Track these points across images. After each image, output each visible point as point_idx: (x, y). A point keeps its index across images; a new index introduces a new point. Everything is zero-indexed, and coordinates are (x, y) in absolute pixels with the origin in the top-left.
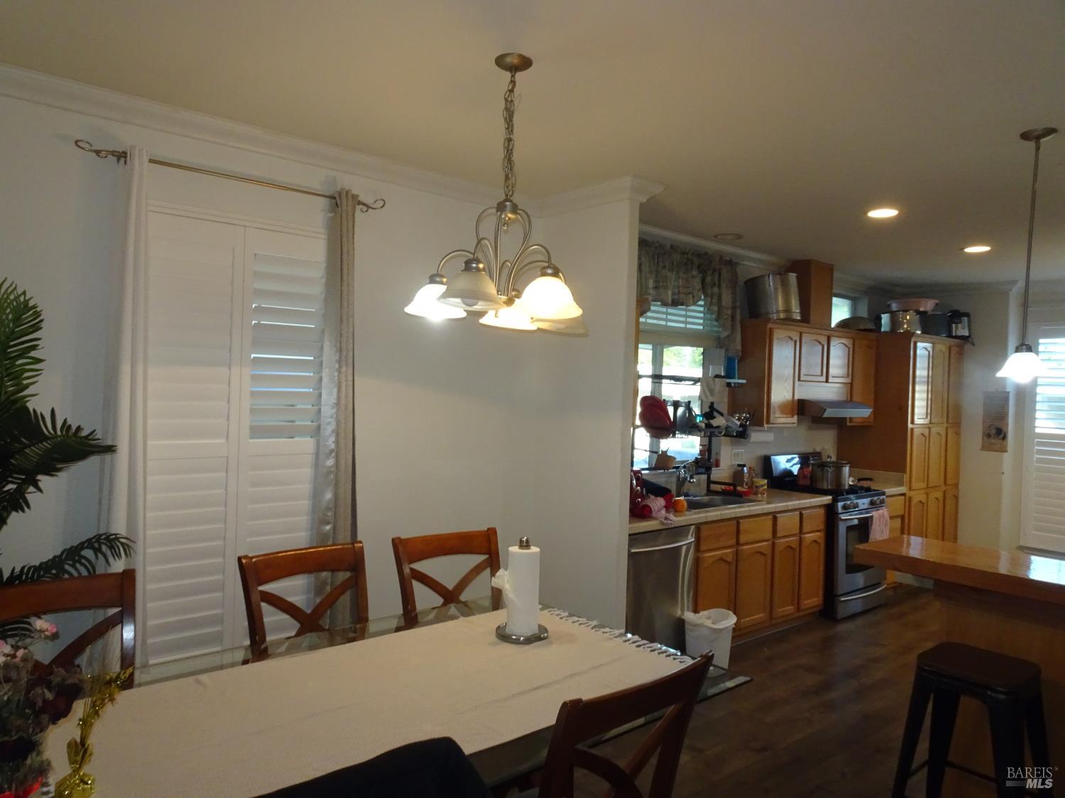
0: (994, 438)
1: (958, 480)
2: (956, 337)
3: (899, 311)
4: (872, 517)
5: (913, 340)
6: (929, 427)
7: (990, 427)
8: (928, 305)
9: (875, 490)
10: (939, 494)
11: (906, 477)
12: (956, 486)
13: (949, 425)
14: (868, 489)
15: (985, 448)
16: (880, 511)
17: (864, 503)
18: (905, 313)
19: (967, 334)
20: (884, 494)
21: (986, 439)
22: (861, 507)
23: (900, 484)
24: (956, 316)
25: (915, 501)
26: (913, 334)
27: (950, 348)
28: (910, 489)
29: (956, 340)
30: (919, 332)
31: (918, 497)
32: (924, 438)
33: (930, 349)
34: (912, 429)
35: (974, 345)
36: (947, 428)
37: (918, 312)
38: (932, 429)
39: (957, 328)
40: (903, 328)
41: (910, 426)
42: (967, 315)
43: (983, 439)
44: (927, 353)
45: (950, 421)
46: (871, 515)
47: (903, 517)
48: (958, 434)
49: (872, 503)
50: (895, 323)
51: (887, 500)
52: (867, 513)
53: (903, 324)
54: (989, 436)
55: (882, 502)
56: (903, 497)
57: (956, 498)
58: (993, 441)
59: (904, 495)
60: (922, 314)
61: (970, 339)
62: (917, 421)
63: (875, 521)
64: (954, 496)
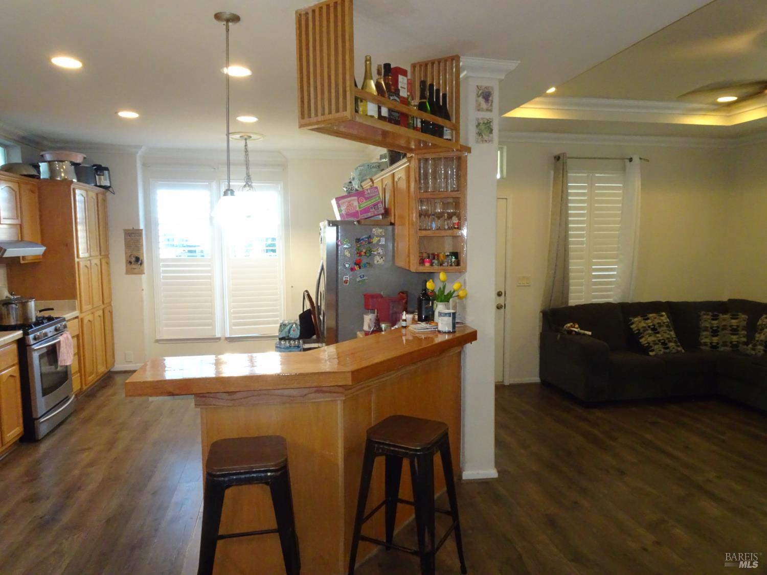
0: (134, 264)
1: (111, 300)
2: (100, 186)
3: (55, 161)
4: (59, 342)
5: (72, 187)
6: (89, 259)
7: (130, 256)
8: (79, 158)
9: (57, 318)
10: (100, 313)
11: (77, 302)
12: (110, 304)
13: (101, 257)
14: (50, 319)
15: (128, 272)
16: (65, 335)
17: (50, 330)
18: (61, 163)
19: (109, 185)
20: (64, 320)
21: (128, 265)
22: (50, 335)
23: (74, 309)
24: (99, 169)
25: (85, 321)
26: (72, 182)
27: (97, 194)
28: (81, 312)
29: (101, 189)
30: (75, 180)
31: (87, 317)
32: (86, 269)
33: (85, 195)
34: (78, 262)
35: (114, 194)
36: (101, 260)
37: (74, 164)
38: (92, 262)
39: (100, 179)
40: (61, 177)
41: (76, 260)
42: (107, 169)
43: (126, 266)
44: (83, 198)
45: (103, 253)
46: (58, 340)
47: (78, 336)
48: (108, 263)
49: (56, 330)
50: (52, 171)
51: (68, 324)
52: (54, 339)
53: (60, 172)
54: (130, 263)
55: (65, 327)
56: (77, 320)
57: (111, 312)
58: (134, 266)
59: (77, 317)
60: (76, 165)
61: (111, 189)
62: (81, 255)
63: (63, 345)
64: (109, 311)
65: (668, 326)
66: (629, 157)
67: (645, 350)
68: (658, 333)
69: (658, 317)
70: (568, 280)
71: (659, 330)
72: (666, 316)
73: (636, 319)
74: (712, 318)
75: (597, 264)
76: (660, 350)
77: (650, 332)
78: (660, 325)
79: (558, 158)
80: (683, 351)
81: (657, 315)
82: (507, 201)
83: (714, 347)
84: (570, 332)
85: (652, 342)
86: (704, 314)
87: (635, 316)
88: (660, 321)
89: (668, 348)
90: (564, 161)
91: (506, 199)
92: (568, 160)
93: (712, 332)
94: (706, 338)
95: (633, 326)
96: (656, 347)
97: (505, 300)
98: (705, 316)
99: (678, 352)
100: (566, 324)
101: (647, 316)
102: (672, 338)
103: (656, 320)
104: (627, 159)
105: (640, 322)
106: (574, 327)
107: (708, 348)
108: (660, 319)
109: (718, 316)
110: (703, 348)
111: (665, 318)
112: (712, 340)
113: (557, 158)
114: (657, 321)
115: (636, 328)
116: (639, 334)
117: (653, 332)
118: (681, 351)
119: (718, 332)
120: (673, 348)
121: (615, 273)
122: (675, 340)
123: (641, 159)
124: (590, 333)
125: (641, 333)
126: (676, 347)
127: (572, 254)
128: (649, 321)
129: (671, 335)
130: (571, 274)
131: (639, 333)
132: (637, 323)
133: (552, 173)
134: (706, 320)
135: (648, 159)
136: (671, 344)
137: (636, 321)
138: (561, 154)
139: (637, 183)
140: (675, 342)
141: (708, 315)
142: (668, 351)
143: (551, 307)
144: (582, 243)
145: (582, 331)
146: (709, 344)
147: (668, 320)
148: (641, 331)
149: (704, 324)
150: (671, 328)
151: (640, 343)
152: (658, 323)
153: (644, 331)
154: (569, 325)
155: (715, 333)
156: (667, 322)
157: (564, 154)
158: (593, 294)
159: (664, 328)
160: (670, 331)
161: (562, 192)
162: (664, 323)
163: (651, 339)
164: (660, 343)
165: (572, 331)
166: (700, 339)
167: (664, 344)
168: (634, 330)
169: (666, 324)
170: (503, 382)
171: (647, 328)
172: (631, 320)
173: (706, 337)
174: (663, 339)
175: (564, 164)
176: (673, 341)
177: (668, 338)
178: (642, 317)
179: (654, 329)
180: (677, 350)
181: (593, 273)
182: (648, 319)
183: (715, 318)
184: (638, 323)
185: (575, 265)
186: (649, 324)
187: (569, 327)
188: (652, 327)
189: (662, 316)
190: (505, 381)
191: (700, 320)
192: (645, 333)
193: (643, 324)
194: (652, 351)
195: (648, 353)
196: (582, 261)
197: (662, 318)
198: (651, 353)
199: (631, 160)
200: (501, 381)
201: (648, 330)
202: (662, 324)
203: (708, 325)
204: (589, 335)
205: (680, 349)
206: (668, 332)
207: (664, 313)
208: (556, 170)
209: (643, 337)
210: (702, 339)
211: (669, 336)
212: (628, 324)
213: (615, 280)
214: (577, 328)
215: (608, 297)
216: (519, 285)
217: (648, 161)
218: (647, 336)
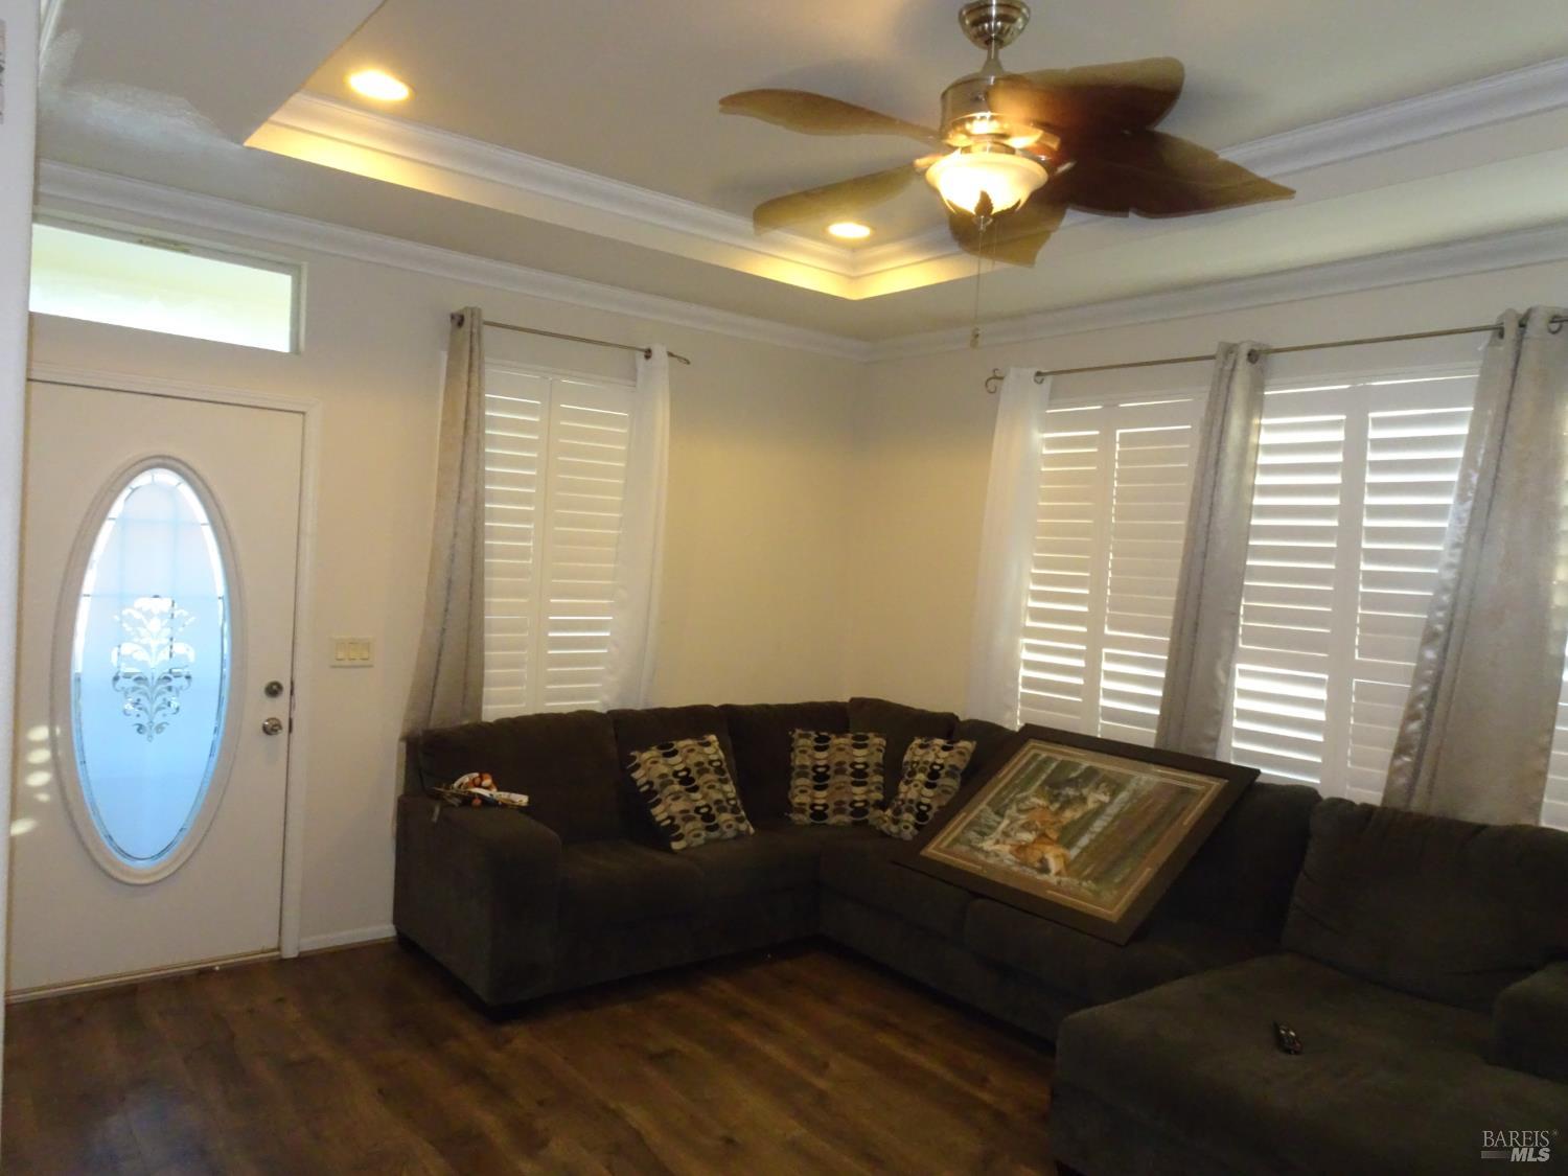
65: (719, 770)
66: (645, 347)
67: (660, 836)
68: (695, 789)
69: (698, 748)
70: (481, 650)
71: (699, 782)
72: (717, 744)
73: (646, 755)
74: (816, 744)
75: (561, 609)
76: (698, 835)
77: (677, 787)
78: (702, 769)
79: (459, 320)
80: (752, 830)
81: (696, 742)
82: (304, 421)
83: (818, 815)
84: (468, 800)
85: (680, 816)
86: (801, 736)
87: (645, 748)
88: (701, 759)
89: (716, 827)
90: (475, 330)
91: (303, 413)
92: (487, 331)
93: (815, 779)
94: (803, 794)
95: (636, 775)
96: (690, 826)
97: (292, 706)
98: (802, 742)
99: (740, 835)
100: (462, 775)
101: (672, 745)
102: (728, 800)
103: (692, 755)
104: (641, 350)
105: (655, 762)
106: (480, 786)
107: (805, 819)
108: (703, 753)
109: (827, 739)
110: (796, 817)
111: (713, 750)
112: (815, 798)
113: (457, 319)
114: (694, 758)
115: (644, 780)
116: (651, 796)
117: (683, 788)
118: (748, 831)
119: (828, 777)
120: (730, 826)
121: (608, 634)
122: (735, 806)
123: (671, 355)
124: (522, 799)
125: (656, 793)
126: (734, 823)
127: (492, 581)
128: (677, 759)
129: (724, 793)
130: (491, 636)
131: (651, 793)
132: (648, 764)
133: (444, 356)
134: (805, 751)
135: (688, 358)
136: (725, 817)
137: (645, 761)
138: (466, 308)
139: (662, 413)
140: (735, 810)
141: (807, 736)
142: (714, 835)
143: (432, 725)
144: (523, 553)
145: (504, 796)
146: (807, 808)
147: (721, 753)
148: (656, 787)
149: (799, 760)
150: (728, 775)
151: (653, 817)
152: (699, 764)
153: (664, 785)
154: (466, 779)
155: (821, 779)
156: (719, 760)
157: (475, 312)
158: (549, 687)
159: (711, 777)
160: (725, 782)
161: (468, 411)
162: (711, 762)
163: (677, 807)
164: (699, 816)
165: (473, 796)
166: (790, 796)
167: (708, 817)
168: (638, 784)
169: (715, 764)
170: (279, 949)
171: (671, 778)
172: (634, 758)
173: (802, 792)
174: (707, 806)
175: (475, 338)
176: (729, 807)
177: (718, 802)
178: (661, 748)
179: (687, 781)
180: (738, 830)
181: (551, 635)
182: (675, 753)
183: (822, 744)
184: (650, 765)
185: (501, 610)
186: (677, 768)
187: (467, 785)
188: (684, 773)
189: (708, 744)
190: (284, 947)
191: (792, 750)
192: (666, 791)
193: (662, 768)
194: (679, 838)
195: (670, 847)
196: (522, 600)
197: (707, 750)
198: (676, 846)
199: (648, 354)
200: (274, 945)
201: (672, 783)
202: (706, 765)
203: (808, 763)
204: (520, 809)
205: (743, 827)
206: (718, 785)
207: (713, 738)
208: (454, 353)
209: (659, 802)
210: (793, 797)
211: (720, 796)
212: (626, 765)
213: (605, 651)
214: (487, 788)
215: (588, 694)
216: (337, 663)
217: (688, 363)
218: (669, 800)
